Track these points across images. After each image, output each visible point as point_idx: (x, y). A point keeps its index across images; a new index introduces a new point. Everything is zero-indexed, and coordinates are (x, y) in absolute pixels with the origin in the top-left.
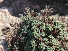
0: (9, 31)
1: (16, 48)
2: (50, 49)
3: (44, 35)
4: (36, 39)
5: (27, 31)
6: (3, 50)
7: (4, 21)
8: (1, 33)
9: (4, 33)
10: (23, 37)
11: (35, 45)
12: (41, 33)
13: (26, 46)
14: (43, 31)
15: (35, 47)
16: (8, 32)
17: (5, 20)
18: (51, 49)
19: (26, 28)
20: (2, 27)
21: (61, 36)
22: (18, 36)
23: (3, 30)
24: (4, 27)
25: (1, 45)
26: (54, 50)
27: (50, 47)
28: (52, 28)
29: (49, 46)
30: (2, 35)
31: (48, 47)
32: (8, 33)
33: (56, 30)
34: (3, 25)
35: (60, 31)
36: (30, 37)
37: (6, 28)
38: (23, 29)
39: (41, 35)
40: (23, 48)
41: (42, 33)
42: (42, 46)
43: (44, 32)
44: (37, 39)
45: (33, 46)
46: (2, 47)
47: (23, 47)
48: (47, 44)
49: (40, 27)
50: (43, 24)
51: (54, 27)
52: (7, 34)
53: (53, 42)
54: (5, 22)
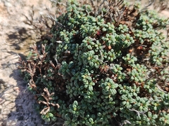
0: (26, 38)
1: (49, 94)
2: (127, 92)
3: (113, 57)
4: (94, 68)
5: (71, 47)
6: (18, 91)
7: (11, 11)
8: (8, 47)
9: (14, 45)
10: (63, 63)
11: (91, 83)
12: (106, 53)
13: (71, 85)
14: (110, 47)
15: (91, 88)
16: (23, 40)
17: (13, 8)
18: (130, 92)
19: (67, 39)
20: (8, 27)
21: (156, 57)
22: (51, 62)
23: (12, 37)
24: (14, 28)
25: (10, 77)
26: (136, 92)
27: (128, 87)
28: (132, 38)
29: (125, 86)
30: (9, 51)
31: (122, 88)
32: (25, 43)
33: (142, 42)
34: (10, 22)
35: (153, 42)
36: (80, 64)
37: (17, 31)
38: (60, 42)
39: (106, 57)
40: (63, 88)
41: (109, 52)
42: (108, 88)
43: (112, 50)
44: (97, 67)
45: (86, 86)
46: (15, 84)
47: (63, 84)
48: (121, 80)
49: (103, 38)
50: (110, 28)
51: (138, 35)
52: (21, 46)
53: (136, 76)
54: (14, 13)
